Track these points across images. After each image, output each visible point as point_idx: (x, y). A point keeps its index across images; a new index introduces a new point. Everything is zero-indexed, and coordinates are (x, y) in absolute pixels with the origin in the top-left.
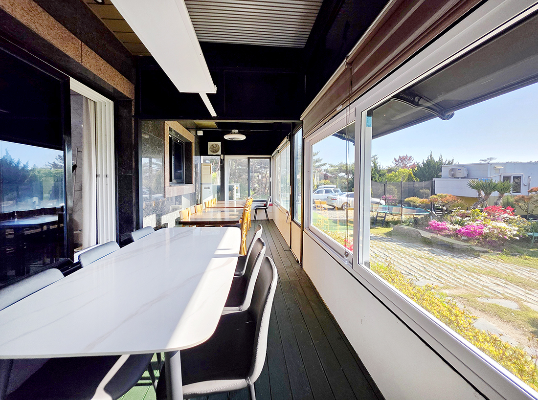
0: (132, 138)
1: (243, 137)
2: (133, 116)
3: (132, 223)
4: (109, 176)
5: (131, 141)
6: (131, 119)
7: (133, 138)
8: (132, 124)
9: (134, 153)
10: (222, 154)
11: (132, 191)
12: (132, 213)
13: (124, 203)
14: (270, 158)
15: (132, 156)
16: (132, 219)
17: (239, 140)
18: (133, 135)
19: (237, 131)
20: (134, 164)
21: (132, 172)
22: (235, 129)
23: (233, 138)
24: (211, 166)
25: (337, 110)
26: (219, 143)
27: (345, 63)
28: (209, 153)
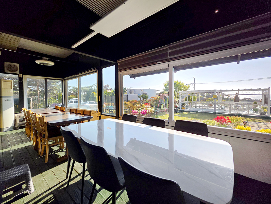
1: (52, 64)
10: (20, 73)
14: (62, 81)
17: (49, 65)
19: (47, 58)
22: (45, 57)
23: (44, 63)
24: (11, 82)
25: (158, 63)
26: (18, 65)
27: (167, 46)
28: (6, 71)
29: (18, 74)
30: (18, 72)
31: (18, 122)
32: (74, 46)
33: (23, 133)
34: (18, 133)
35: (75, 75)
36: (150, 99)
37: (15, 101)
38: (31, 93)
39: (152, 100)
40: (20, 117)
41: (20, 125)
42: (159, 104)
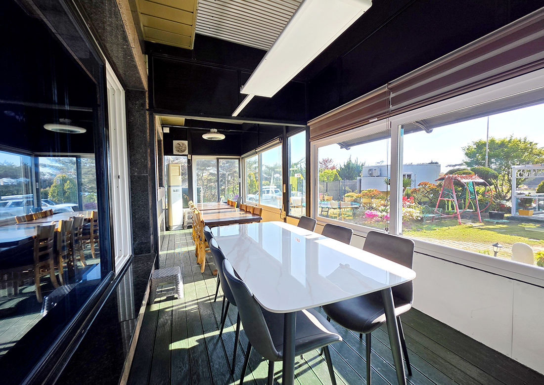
0: (146, 134)
1: (222, 137)
2: (147, 110)
3: (149, 228)
4: (120, 177)
5: (146, 137)
6: (145, 113)
7: (148, 135)
8: (146, 118)
9: (149, 151)
10: (189, 153)
11: (148, 194)
12: (148, 218)
13: (139, 207)
14: (239, 159)
15: (146, 155)
16: (149, 224)
17: (218, 139)
18: (148, 131)
19: (216, 130)
20: (149, 163)
21: (147, 171)
22: (213, 128)
23: (212, 138)
24: (179, 167)
25: (370, 121)
26: (186, 142)
27: (385, 87)
28: (175, 152)
29: (187, 155)
30: (186, 152)
31: (186, 219)
32: (235, 114)
33: (190, 233)
34: (185, 234)
35: (253, 151)
36: (419, 187)
37: (184, 191)
38: (210, 179)
39: (422, 190)
40: (189, 213)
41: (188, 223)
42: (439, 198)
